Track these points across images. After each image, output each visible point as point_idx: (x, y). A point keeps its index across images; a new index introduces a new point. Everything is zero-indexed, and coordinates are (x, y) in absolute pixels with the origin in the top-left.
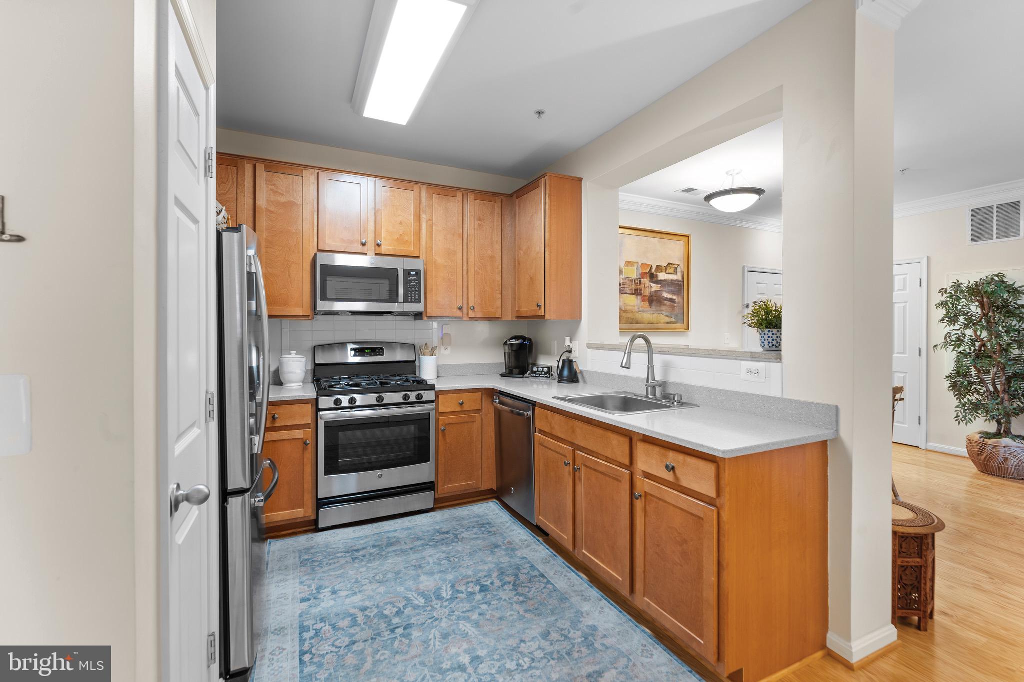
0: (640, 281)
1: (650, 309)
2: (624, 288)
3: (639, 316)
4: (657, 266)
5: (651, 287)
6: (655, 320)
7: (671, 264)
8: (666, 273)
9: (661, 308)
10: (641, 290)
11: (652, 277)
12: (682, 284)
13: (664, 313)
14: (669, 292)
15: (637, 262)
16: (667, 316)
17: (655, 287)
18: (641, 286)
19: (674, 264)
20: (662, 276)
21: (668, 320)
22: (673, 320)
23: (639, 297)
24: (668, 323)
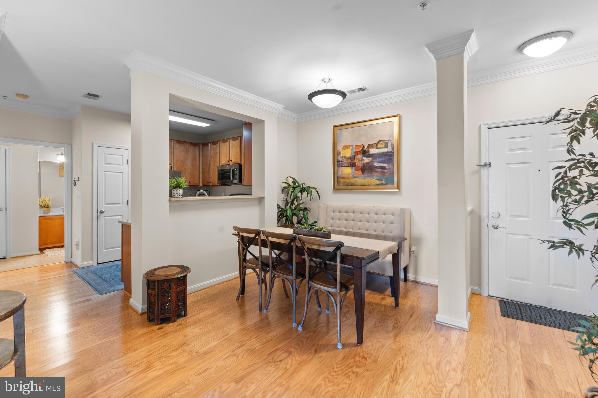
0: (355, 157)
1: (362, 175)
2: (343, 163)
3: (354, 180)
4: (369, 145)
5: (364, 160)
6: (367, 183)
7: (382, 141)
8: (377, 149)
9: (373, 174)
10: (355, 163)
11: (365, 153)
12: (393, 154)
13: (375, 177)
14: (380, 162)
15: (352, 145)
16: (378, 180)
17: (367, 160)
18: (356, 160)
19: (385, 141)
20: (373, 151)
21: (378, 182)
22: (384, 182)
23: (353, 168)
24: (378, 185)
